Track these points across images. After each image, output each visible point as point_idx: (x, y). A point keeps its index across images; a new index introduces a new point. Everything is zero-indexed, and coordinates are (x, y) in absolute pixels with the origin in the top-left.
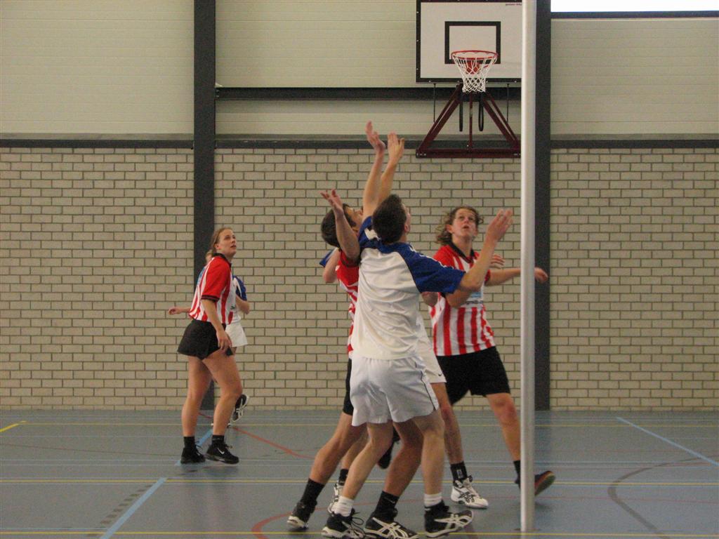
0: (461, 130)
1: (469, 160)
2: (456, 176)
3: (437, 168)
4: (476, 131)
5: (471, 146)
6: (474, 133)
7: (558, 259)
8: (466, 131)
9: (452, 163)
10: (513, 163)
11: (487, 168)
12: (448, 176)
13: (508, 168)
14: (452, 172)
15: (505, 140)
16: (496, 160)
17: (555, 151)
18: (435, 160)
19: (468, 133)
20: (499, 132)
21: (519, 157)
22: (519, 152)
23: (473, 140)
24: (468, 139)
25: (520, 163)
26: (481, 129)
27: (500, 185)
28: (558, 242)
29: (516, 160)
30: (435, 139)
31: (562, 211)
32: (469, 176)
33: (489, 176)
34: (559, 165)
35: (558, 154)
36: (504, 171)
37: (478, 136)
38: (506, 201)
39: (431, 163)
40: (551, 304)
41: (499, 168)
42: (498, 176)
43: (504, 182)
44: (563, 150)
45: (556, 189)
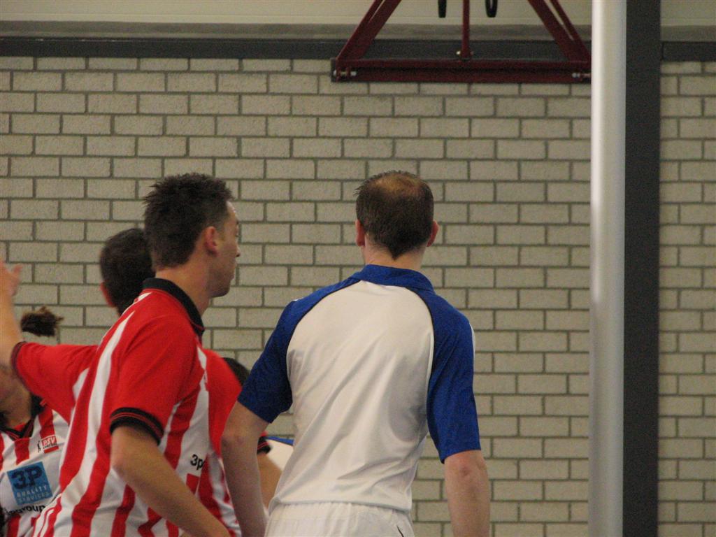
0: (442, 13)
1: (461, 88)
2: (429, 128)
3: (384, 107)
4: (479, 17)
5: (466, 53)
6: (473, 21)
7: (678, 333)
8: (454, 17)
9: (419, 94)
10: (569, 96)
11: (506, 106)
12: (410, 127)
13: (557, 107)
14: (420, 118)
15: (551, 38)
16: (528, 89)
17: (670, 68)
18: (377, 88)
19: (459, 21)
20: (534, 20)
21: (588, 81)
22: (587, 68)
23: (472, 38)
24: (460, 37)
25: (589, 97)
26: (492, 12)
27: (537, 150)
28: (679, 290)
29: (577, 90)
30: (379, 36)
31: (689, 214)
32: (460, 128)
33: (510, 128)
34: (682, 101)
35: (679, 76)
36: (546, 116)
37: (483, 29)
38: (552, 188)
39: (369, 95)
40: (661, 442)
41: (536, 107)
42: (532, 128)
43: (546, 141)
44: (692, 67)
45: (674, 161)
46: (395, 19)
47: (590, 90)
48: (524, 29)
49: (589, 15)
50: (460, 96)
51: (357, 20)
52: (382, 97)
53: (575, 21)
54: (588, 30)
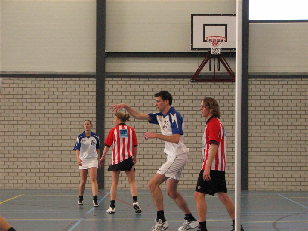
0: (210, 70)
1: (213, 83)
2: (208, 90)
3: (200, 87)
4: (216, 71)
5: (214, 77)
6: (216, 72)
7: (251, 126)
8: (212, 71)
9: (206, 84)
10: (232, 84)
11: (221, 86)
12: (204, 90)
13: (230, 86)
14: (206, 88)
15: (229, 74)
16: (225, 83)
17: (250, 79)
18: (199, 83)
19: (213, 72)
20: (226, 71)
21: (235, 82)
22: (235, 79)
23: (215, 74)
24: (213, 74)
25: (235, 85)
26: (219, 70)
27: (227, 94)
28: (252, 118)
29: (234, 83)
30: (199, 74)
31: (253, 105)
32: (213, 90)
33: (222, 90)
34: (252, 85)
35: (252, 81)
36: (228, 88)
37: (217, 73)
38: (229, 101)
39: (197, 84)
40: (248, 145)
41: (227, 86)
42: (226, 90)
43: (228, 92)
44: (254, 79)
45: (251, 96)
46: (202, 71)
47: (235, 84)
48: (225, 73)
49: (235, 70)
50: (213, 85)
51: (195, 71)
52: (200, 85)
53: (233, 71)
54: (235, 73)
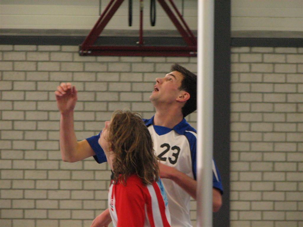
0: (130, 24)
1: (139, 59)
2: (124, 77)
3: (103, 68)
4: (147, 26)
5: (141, 43)
6: (145, 28)
7: (239, 172)
8: (136, 26)
9: (120, 62)
10: (189, 63)
11: (160, 67)
12: (115, 77)
14: (120, 73)
15: (180, 36)
16: (170, 59)
17: (235, 50)
18: (100, 59)
19: (138, 28)
20: (173, 27)
21: (195, 56)
22: (195, 50)
23: (144, 36)
24: (138, 35)
25: (196, 63)
26: (153, 24)
28: (240, 152)
29: (192, 60)
30: (101, 35)
31: (245, 117)
32: (139, 77)
34: (242, 65)
35: (239, 53)
37: (149, 32)
39: (96, 62)
40: (231, 222)
44: (246, 49)
45: (237, 93)
46: (107, 27)
47: (197, 60)
48: (168, 32)
49: (196, 26)
50: (138, 63)
51: (91, 27)
52: (102, 63)
53: (191, 28)
54: (196, 32)
